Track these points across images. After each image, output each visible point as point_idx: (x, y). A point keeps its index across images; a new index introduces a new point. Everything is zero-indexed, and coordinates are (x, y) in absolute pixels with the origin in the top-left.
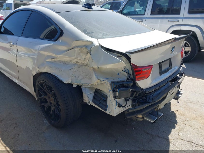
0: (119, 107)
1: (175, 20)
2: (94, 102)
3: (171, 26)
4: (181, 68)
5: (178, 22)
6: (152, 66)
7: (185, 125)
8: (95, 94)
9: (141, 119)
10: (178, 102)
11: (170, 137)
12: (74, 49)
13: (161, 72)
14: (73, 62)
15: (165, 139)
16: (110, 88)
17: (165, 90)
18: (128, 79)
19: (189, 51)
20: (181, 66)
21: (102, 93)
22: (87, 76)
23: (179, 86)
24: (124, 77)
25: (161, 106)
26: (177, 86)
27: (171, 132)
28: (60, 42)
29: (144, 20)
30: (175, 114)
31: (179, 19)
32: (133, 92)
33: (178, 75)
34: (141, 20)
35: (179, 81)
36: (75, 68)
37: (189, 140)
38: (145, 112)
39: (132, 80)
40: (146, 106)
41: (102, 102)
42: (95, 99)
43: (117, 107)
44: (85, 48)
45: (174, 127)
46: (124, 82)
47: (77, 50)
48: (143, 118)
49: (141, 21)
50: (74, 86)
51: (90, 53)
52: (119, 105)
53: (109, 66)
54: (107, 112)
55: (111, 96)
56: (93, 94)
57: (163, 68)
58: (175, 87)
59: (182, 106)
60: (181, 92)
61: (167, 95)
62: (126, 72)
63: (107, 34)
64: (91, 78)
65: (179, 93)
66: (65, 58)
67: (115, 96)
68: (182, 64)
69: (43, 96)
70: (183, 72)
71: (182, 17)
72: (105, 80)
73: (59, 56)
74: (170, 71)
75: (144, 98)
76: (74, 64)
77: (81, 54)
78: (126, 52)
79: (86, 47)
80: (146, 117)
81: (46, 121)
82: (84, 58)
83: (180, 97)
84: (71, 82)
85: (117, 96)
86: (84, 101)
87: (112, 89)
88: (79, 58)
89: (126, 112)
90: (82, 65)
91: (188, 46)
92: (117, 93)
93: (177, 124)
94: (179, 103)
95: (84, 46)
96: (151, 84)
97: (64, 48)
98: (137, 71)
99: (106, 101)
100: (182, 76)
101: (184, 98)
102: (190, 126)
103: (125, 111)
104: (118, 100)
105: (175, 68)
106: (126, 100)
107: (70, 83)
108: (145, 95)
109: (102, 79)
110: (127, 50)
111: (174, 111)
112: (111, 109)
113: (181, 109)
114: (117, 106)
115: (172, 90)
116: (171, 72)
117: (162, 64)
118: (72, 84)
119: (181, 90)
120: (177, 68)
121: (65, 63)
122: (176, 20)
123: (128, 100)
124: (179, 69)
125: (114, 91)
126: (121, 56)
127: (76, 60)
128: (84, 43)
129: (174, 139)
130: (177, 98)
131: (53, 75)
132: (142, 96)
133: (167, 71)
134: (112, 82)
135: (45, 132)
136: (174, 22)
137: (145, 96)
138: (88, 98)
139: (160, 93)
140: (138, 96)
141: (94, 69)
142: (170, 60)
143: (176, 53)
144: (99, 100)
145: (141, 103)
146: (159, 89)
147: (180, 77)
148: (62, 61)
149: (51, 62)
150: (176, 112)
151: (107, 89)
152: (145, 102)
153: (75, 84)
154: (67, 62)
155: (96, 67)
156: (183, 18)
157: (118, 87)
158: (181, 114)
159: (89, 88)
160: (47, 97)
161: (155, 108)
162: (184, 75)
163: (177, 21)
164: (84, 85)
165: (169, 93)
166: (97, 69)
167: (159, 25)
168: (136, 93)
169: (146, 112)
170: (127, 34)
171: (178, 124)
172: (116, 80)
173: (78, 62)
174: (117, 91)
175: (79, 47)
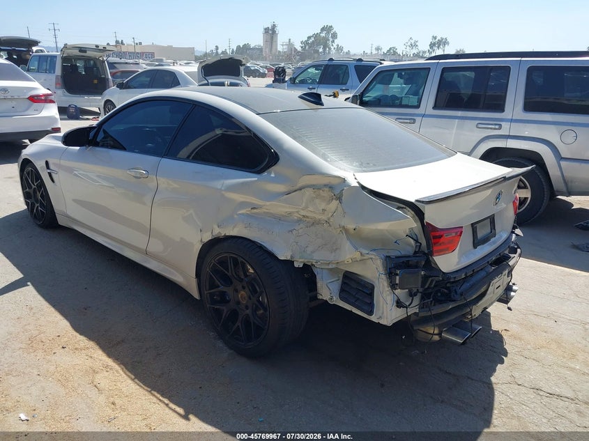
0: (397, 306)
1: (492, 124)
2: (342, 298)
3: (484, 138)
4: (514, 236)
5: (500, 128)
6: (462, 227)
7: (522, 358)
8: (344, 283)
9: (436, 338)
10: (509, 309)
11: (493, 379)
12: (303, 190)
13: (476, 244)
14: (296, 216)
15: (484, 382)
16: (381, 269)
17: (483, 278)
18: (415, 252)
19: (526, 199)
20: (513, 232)
21: (362, 280)
22: (326, 245)
23: (510, 274)
24: (409, 247)
25: (476, 311)
26: (507, 271)
27: (494, 370)
28: (273, 175)
29: (418, 119)
30: (501, 337)
31: (503, 124)
32: (425, 278)
33: (507, 252)
34: (410, 119)
35: (511, 263)
36: (301, 228)
37: (533, 386)
38: (445, 320)
39: (425, 254)
40: (450, 307)
41: (361, 298)
42: (344, 292)
43: (394, 307)
44: (327, 189)
45: (502, 362)
46: (409, 257)
47: (308, 193)
48: (440, 334)
49: (410, 123)
50: (296, 265)
51: (339, 198)
52: (399, 304)
53: (383, 226)
54: (374, 318)
55: (383, 285)
56: (340, 282)
57: (480, 235)
58: (504, 273)
59: (515, 321)
60: (514, 288)
61: (487, 290)
62: (413, 238)
63: (368, 164)
64: (337, 249)
65: (509, 289)
66: (280, 208)
67: (393, 285)
68: (514, 228)
69: (222, 288)
70: (517, 244)
71: (510, 117)
72: (370, 252)
73: (268, 203)
74: (492, 240)
75: (446, 291)
76: (299, 221)
77: (317, 201)
78: (417, 201)
79: (331, 187)
80: (447, 331)
81: (220, 344)
82: (321, 209)
83: (512, 297)
84: (292, 257)
85: (397, 284)
86: (320, 297)
87: (386, 270)
88: (311, 209)
89: (412, 319)
90: (315, 223)
91: (525, 187)
92: (398, 277)
93: (506, 356)
94: (511, 310)
95: (325, 185)
96: (458, 263)
97: (281, 188)
98: (435, 237)
99: (371, 295)
100: (515, 253)
101: (520, 305)
102: (534, 360)
103: (408, 317)
104: (398, 291)
105: (502, 236)
106: (412, 295)
107: (289, 258)
108: (448, 285)
109: (365, 251)
110: (418, 197)
111: (498, 331)
112: (381, 312)
113: (514, 328)
114: (395, 304)
115: (497, 279)
116: (494, 243)
117: (478, 225)
118: (292, 262)
119: (514, 284)
120: (505, 236)
121: (279, 219)
122: (496, 124)
123: (415, 295)
124: (509, 238)
125: (390, 274)
126: (404, 206)
127: (303, 213)
128: (325, 181)
129: (503, 383)
130: (505, 298)
131: (254, 242)
132: (443, 288)
133: (485, 240)
134: (387, 257)
135: (224, 365)
136: (491, 128)
137: (448, 288)
138: (328, 291)
139: (472, 286)
140: (435, 286)
141: (346, 231)
142: (492, 219)
143: (504, 205)
144: (354, 294)
145: (439, 302)
146: (472, 276)
147: (512, 255)
148: (271, 213)
149: (248, 215)
150: (503, 333)
151: (373, 271)
152: (448, 298)
153: (301, 260)
154: (283, 216)
155: (351, 226)
156: (512, 121)
157: (398, 266)
158: (515, 337)
159: (331, 269)
160: (229, 291)
161: (464, 315)
162: (519, 250)
163: (497, 127)
164: (319, 263)
165: (491, 284)
166: (352, 231)
167: (454, 131)
168: (430, 279)
169: (449, 319)
170: (405, 164)
171: (508, 355)
172: (393, 254)
173: (307, 217)
174: (397, 275)
175: (313, 187)
